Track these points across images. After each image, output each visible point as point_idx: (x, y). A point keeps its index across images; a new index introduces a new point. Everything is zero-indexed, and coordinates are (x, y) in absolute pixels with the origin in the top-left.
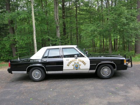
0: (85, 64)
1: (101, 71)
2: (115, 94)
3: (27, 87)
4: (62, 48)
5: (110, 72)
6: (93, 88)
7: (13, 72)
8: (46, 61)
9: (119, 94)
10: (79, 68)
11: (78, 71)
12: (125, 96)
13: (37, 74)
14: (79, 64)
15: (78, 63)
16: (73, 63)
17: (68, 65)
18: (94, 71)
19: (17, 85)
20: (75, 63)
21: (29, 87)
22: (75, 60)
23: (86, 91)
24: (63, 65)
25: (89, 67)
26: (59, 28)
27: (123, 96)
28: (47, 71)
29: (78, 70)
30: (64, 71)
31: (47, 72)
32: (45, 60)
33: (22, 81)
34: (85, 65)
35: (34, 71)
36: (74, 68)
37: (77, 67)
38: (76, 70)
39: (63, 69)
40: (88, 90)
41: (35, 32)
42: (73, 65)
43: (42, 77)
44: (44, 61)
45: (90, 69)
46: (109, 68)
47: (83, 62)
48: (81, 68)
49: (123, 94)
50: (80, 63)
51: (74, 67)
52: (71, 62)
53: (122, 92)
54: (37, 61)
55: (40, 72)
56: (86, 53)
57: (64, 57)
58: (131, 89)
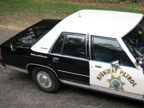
0: (133, 83)
8: (58, 60)
10: (122, 89)
15: (119, 78)
16: (108, 76)
17: (99, 79)
20: (113, 77)
22: (113, 71)
24: (89, 75)
34: (133, 85)
36: (110, 86)
37: (117, 85)
47: (130, 78)
50: (124, 80)
51: (111, 84)
52: (105, 73)
54: (41, 56)
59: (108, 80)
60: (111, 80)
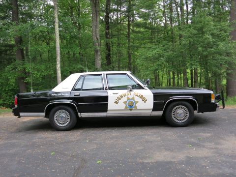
0: (144, 100)
1: (172, 113)
2: (198, 146)
3: (46, 138)
4: (106, 74)
5: (188, 114)
6: (159, 138)
7: (21, 114)
8: (79, 95)
9: (204, 147)
10: (136, 107)
11: (134, 113)
12: (215, 148)
13: (62, 118)
14: (135, 100)
15: (133, 98)
16: (125, 99)
17: (116, 103)
18: (160, 113)
19: (27, 136)
20: (128, 99)
21: (48, 138)
22: (128, 94)
23: (147, 142)
24: (108, 101)
25: (152, 107)
26: (99, 53)
27: (212, 148)
28: (80, 112)
29: (132, 111)
30: (108, 112)
31: (79, 114)
32: (77, 93)
33: (36, 131)
34: (145, 102)
35: (58, 112)
36: (126, 107)
37: (131, 105)
38: (130, 112)
39: (108, 109)
40: (151, 142)
41: (59, 58)
42: (125, 103)
43: (71, 123)
44: (75, 95)
45: (154, 109)
46: (186, 109)
47: (141, 97)
48: (138, 108)
49: (211, 147)
50: (137, 99)
51: (126, 105)
52: (121, 97)
53: (209, 144)
55: (68, 114)
56: (148, 82)
57: (109, 89)
58: (225, 140)
59: (124, 102)
60: (127, 101)
